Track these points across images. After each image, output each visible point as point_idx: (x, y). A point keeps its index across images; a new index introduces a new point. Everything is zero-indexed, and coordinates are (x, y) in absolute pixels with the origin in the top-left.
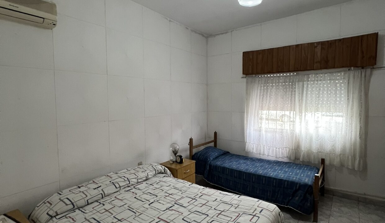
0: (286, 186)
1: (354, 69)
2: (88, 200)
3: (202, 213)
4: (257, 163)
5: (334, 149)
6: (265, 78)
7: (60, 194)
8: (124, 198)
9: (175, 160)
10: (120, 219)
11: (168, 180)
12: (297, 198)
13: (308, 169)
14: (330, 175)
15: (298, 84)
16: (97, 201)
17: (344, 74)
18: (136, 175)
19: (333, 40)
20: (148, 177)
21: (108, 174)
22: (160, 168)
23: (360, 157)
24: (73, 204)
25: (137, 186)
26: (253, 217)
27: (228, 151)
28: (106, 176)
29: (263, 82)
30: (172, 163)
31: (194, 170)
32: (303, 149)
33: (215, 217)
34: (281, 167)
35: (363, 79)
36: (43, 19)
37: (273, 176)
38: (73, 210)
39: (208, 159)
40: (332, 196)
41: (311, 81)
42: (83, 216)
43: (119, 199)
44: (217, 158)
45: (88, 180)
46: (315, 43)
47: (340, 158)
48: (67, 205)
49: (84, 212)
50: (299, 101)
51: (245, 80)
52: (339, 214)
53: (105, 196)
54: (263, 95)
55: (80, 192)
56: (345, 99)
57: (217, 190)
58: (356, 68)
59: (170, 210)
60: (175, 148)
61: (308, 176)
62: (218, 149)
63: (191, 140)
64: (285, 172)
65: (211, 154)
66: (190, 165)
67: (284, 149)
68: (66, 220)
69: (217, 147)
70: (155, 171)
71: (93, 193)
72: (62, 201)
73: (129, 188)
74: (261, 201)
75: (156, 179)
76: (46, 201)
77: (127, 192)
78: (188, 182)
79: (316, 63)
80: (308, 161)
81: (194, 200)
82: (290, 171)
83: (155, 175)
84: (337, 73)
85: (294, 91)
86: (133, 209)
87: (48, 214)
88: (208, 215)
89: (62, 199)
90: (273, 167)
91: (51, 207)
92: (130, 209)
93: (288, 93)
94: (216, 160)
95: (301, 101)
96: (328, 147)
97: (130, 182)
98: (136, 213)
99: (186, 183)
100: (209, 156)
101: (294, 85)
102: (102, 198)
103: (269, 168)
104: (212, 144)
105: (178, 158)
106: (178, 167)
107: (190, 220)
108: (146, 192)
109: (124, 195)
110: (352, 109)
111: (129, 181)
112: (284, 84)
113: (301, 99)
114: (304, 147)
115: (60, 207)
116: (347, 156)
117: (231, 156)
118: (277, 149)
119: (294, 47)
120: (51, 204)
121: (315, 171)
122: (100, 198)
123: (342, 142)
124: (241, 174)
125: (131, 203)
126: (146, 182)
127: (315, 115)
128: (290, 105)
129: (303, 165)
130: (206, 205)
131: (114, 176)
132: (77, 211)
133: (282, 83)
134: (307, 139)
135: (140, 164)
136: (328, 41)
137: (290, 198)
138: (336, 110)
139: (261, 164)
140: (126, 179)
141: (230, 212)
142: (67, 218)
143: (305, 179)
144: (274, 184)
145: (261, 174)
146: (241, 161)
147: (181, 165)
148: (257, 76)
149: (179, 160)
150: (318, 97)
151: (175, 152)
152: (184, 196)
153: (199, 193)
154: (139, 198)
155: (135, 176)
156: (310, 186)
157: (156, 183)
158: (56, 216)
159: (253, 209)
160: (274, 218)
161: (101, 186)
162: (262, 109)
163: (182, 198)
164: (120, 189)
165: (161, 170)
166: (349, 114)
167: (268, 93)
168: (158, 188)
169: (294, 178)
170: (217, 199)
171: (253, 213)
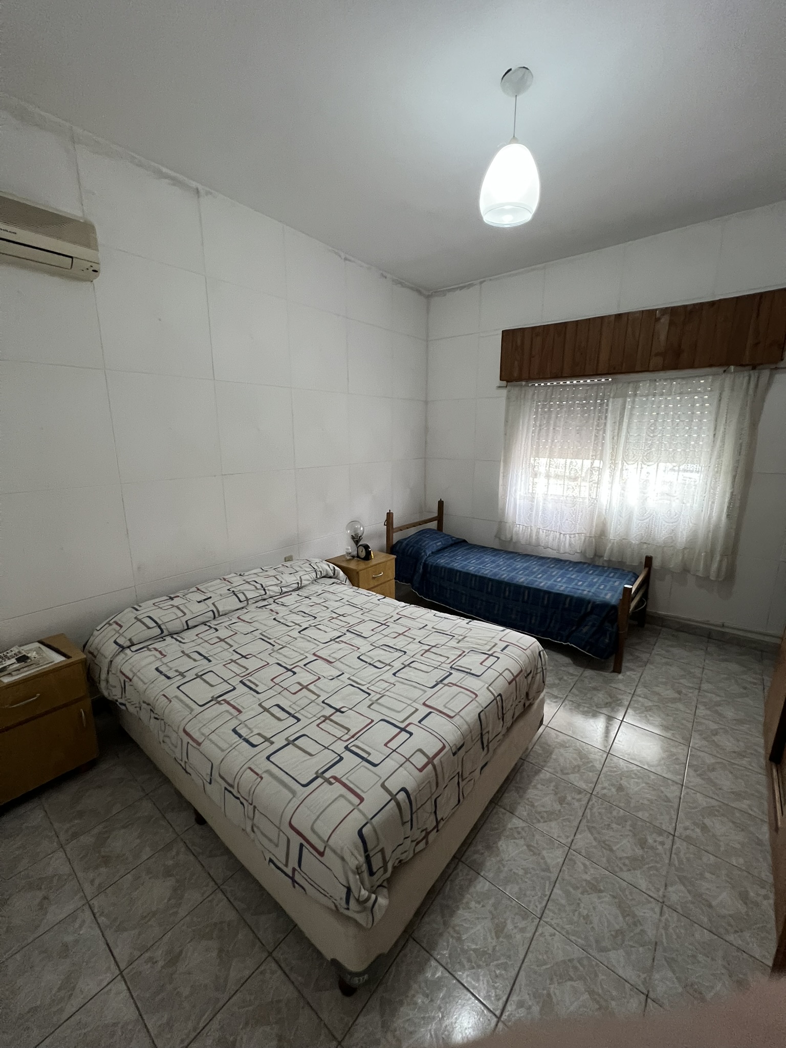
0: (567, 606)
1: (735, 372)
2: (189, 622)
3: (396, 649)
4: (518, 561)
5: (674, 538)
6: (546, 388)
7: (137, 610)
8: (254, 619)
9: (355, 553)
10: (244, 655)
11: (339, 590)
12: (585, 630)
13: (617, 575)
14: (660, 588)
15: (613, 402)
16: (204, 623)
17: (713, 381)
18: (278, 580)
19: (697, 304)
20: (301, 584)
21: (225, 577)
22: (327, 568)
23: (723, 555)
24: (159, 627)
25: (280, 600)
26: (488, 658)
27: (464, 538)
28: (221, 579)
29: (542, 397)
30: (350, 559)
31: (392, 573)
32: (611, 537)
33: (418, 656)
34: (564, 571)
35: (751, 392)
36: (71, 259)
37: (545, 589)
38: (161, 637)
39: (421, 554)
40: (659, 628)
41: (641, 396)
42: (180, 648)
43: (244, 621)
44: (439, 551)
45: (187, 587)
46: (656, 310)
47: (683, 557)
48: (149, 628)
49: (180, 642)
50: (613, 438)
51: (504, 392)
52: (664, 660)
53: (220, 616)
54: (540, 426)
55: (173, 606)
56: (708, 435)
57: (429, 610)
58: (739, 368)
59: (336, 642)
60: (356, 530)
61: (613, 589)
62: (443, 534)
63: (390, 515)
64: (570, 580)
65: (428, 543)
66: (385, 563)
67: (575, 536)
68: (148, 653)
69: (444, 531)
70: (315, 573)
71: (195, 608)
72: (140, 620)
73: (265, 603)
74: (508, 630)
75: (317, 588)
76: (113, 621)
77: (260, 610)
78: (378, 595)
79: (656, 355)
80: (620, 560)
81: (384, 627)
82: (578, 578)
83: (316, 580)
84: (697, 378)
85: (603, 418)
86: (270, 639)
87: (115, 642)
88: (405, 652)
89: (140, 617)
90: (548, 571)
91: (121, 631)
92: (264, 639)
93: (591, 421)
94: (438, 556)
95: (615, 438)
96: (661, 534)
97: (267, 592)
98: (274, 646)
99: (373, 596)
100: (424, 546)
101: (605, 405)
102: (215, 618)
103: (539, 571)
104: (433, 525)
105: (361, 550)
106: (362, 565)
107: (371, 660)
108: (295, 610)
109: (252, 613)
110: (719, 457)
111: (264, 590)
112: (584, 402)
113: (616, 434)
114: (614, 532)
115: (137, 632)
116: (697, 551)
117: (468, 549)
118: (562, 535)
119: (613, 318)
120: (121, 626)
121: (629, 580)
122: (210, 618)
123: (691, 524)
124: (482, 582)
125: (266, 628)
126: (297, 592)
127: (642, 468)
128: (594, 447)
129: (609, 568)
130: (405, 635)
131: (237, 581)
132: (168, 639)
133: (581, 400)
134: (621, 516)
135: (289, 559)
136: (685, 307)
137: (574, 628)
138: (686, 458)
139: (525, 565)
140: (259, 586)
141: (446, 649)
142: (149, 650)
143: (606, 594)
144: (546, 602)
145: (523, 582)
146: (487, 558)
147: (367, 562)
148: (530, 385)
149: (363, 554)
150: (653, 432)
151: (356, 539)
152: (367, 619)
153: (394, 614)
154: (282, 621)
155: (276, 580)
156: (614, 608)
157: (315, 595)
158: (130, 646)
159: (490, 644)
160: (527, 661)
161: (210, 597)
162: (537, 455)
163: (363, 621)
164: (248, 604)
165: (327, 570)
166: (712, 467)
167: (552, 422)
168: (319, 604)
169: (585, 592)
170: (427, 625)
171: (489, 650)
